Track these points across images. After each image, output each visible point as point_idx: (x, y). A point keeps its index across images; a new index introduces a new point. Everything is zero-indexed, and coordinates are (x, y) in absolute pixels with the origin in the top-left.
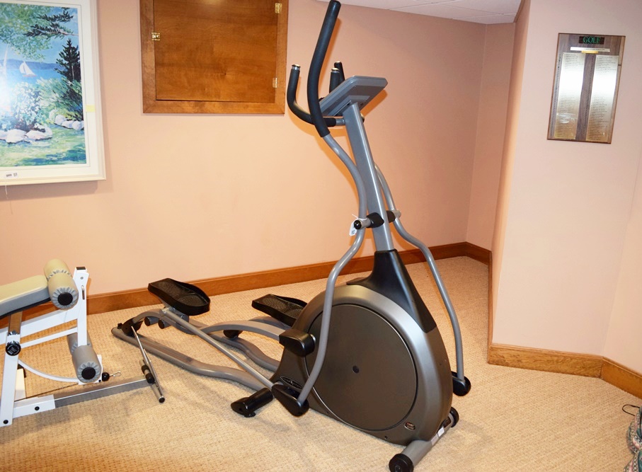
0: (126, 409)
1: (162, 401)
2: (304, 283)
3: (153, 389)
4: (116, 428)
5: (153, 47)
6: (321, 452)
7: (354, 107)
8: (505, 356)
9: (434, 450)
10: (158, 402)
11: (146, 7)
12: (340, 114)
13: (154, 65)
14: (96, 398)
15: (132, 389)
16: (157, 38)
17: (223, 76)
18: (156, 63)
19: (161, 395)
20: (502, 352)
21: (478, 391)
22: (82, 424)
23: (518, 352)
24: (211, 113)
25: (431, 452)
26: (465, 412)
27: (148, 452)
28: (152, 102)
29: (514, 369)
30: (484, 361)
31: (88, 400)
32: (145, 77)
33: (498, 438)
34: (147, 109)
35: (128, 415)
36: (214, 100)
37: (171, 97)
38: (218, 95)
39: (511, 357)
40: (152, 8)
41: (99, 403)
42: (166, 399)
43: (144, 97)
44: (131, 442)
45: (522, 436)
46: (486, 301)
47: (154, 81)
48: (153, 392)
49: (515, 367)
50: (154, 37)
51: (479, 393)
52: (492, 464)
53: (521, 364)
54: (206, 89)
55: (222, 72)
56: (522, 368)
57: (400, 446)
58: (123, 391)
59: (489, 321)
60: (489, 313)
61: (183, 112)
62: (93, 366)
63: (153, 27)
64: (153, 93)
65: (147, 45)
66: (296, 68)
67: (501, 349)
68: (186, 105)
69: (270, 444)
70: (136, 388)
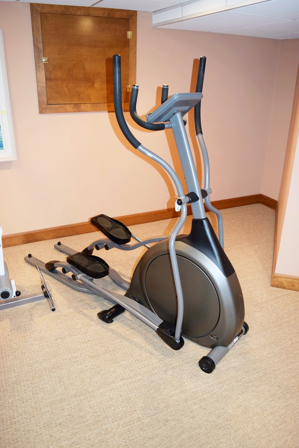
0: (31, 315)
1: (54, 310)
2: (150, 223)
3: (48, 301)
4: (24, 329)
5: (44, 68)
6: (154, 351)
7: (178, 115)
8: (283, 282)
9: (230, 352)
10: (51, 310)
11: (37, 39)
12: (168, 120)
13: (45, 80)
14: (13, 307)
15: (35, 301)
16: (45, 61)
17: (93, 86)
18: (46, 79)
19: (53, 306)
20: (282, 279)
21: (263, 307)
22: (3, 325)
23: (293, 280)
24: (85, 111)
25: (227, 354)
26: (253, 323)
27: (43, 347)
28: (44, 106)
29: (289, 291)
30: (269, 285)
31: (8, 308)
32: (39, 89)
33: (275, 344)
34: (41, 111)
35: (32, 320)
36: (87, 102)
37: (57, 102)
38: (89, 99)
39: (288, 283)
40: (41, 40)
41: (15, 310)
42: (56, 308)
43: (39, 103)
44: (33, 339)
45: (292, 344)
46: (272, 239)
47: (45, 91)
48: (48, 303)
49: (290, 289)
50: (44, 60)
51: (264, 309)
52: (270, 364)
53: (294, 288)
54: (81, 95)
55: (92, 83)
56: (295, 290)
57: (207, 348)
58: (30, 302)
59: (274, 254)
60: (274, 248)
61: (66, 111)
62: (8, 291)
63: (42, 54)
64: (45, 99)
65: (39, 66)
66: (136, 87)
67: (281, 277)
68: (68, 107)
69: (121, 344)
70: (38, 300)
